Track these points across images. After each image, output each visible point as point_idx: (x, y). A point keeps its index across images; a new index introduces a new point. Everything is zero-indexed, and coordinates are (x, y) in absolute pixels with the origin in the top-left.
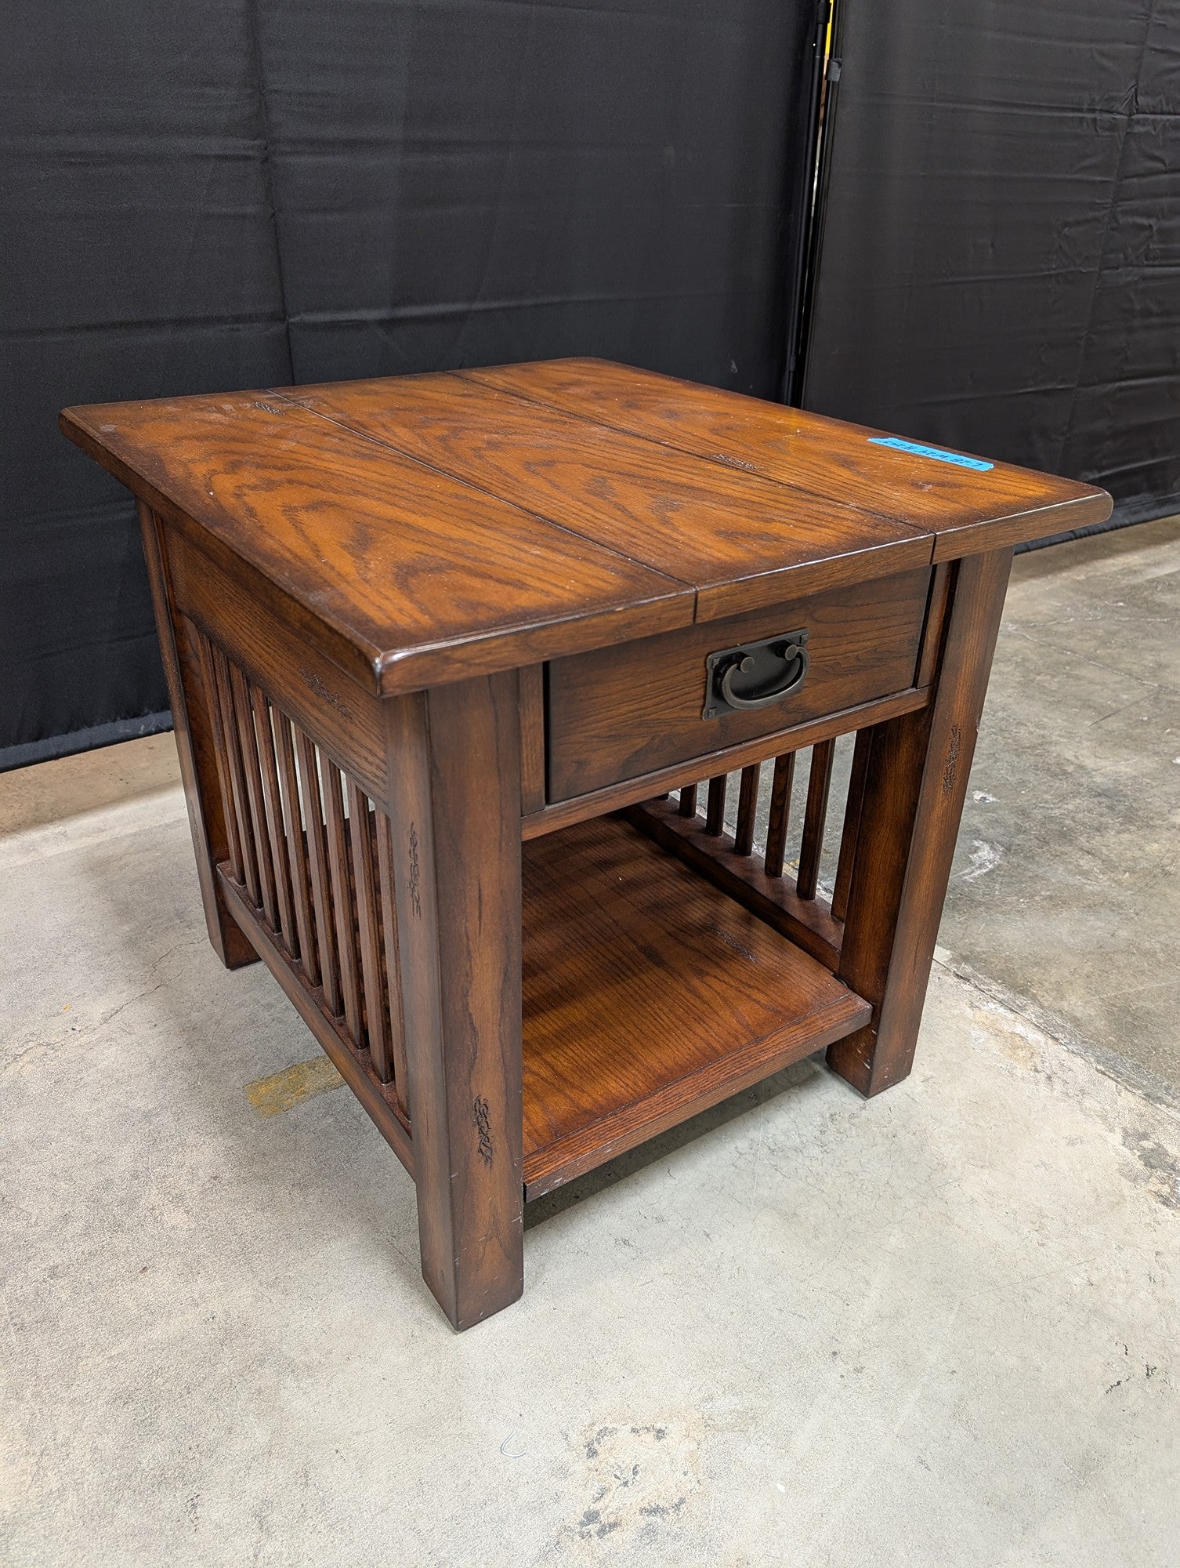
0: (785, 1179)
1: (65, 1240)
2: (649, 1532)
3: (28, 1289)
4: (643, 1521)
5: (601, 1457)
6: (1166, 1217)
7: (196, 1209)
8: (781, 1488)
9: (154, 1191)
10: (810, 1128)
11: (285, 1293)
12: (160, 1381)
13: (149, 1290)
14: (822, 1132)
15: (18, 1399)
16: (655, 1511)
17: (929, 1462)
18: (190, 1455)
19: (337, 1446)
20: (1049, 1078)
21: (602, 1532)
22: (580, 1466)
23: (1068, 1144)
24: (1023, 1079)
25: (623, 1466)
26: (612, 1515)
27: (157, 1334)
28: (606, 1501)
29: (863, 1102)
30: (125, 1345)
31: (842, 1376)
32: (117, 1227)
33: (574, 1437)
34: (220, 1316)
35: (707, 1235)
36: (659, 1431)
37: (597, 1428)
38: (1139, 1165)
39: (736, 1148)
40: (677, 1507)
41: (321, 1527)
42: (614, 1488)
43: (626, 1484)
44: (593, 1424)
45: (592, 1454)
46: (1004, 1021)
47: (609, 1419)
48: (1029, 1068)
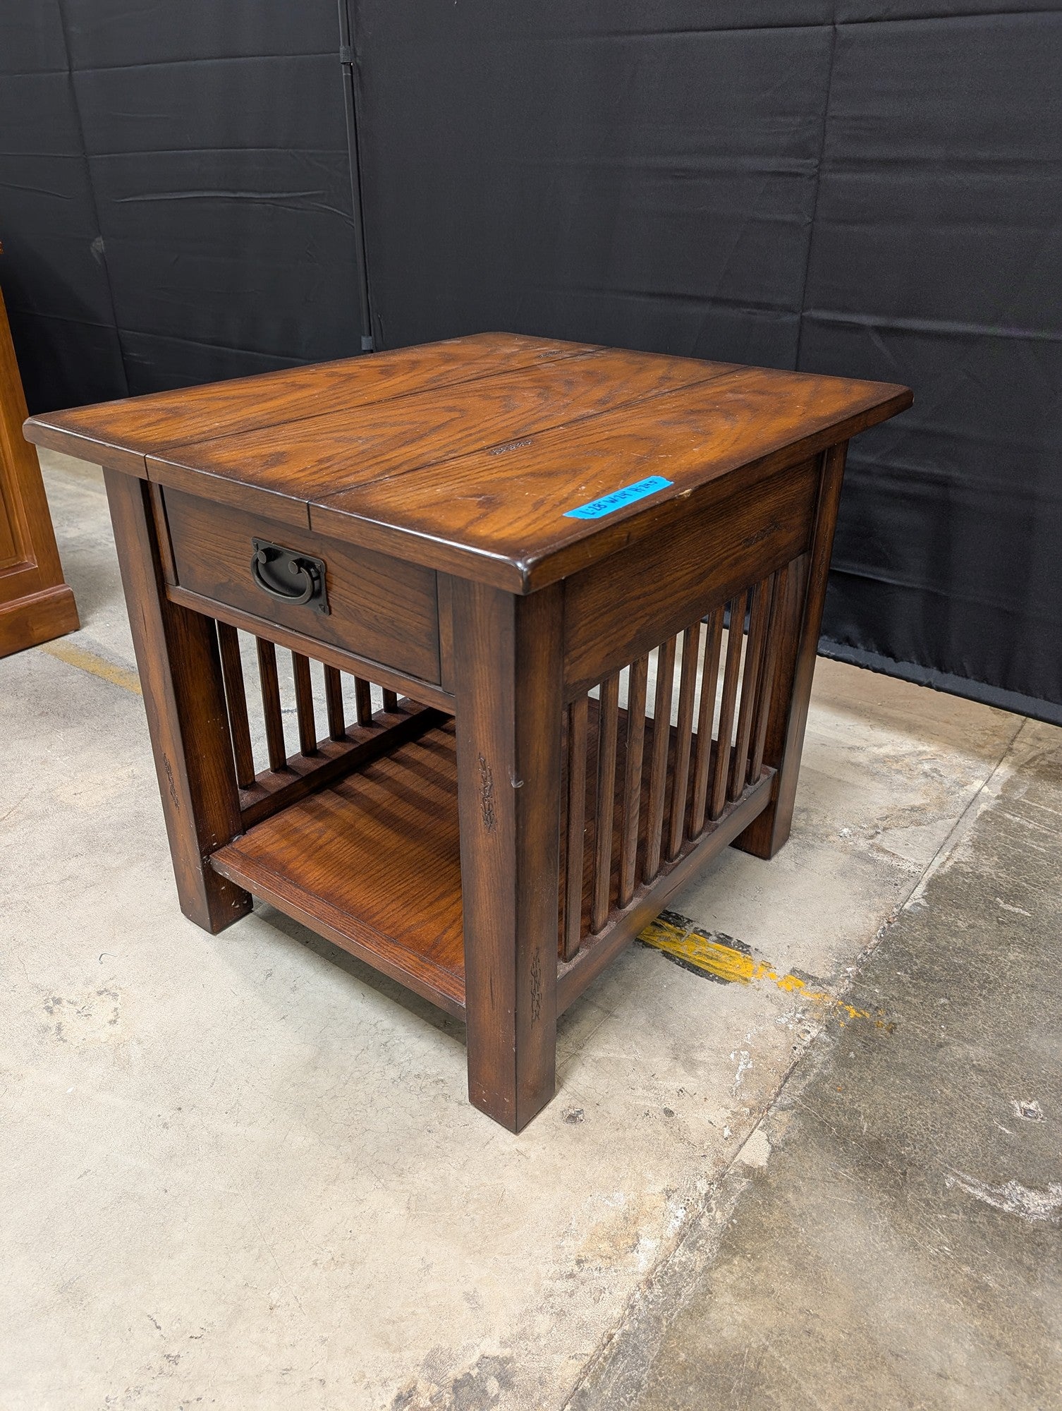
0: (353, 1059)
2: (46, 1029)
4: (53, 1024)
5: (98, 998)
6: (378, 1397)
16: (59, 1029)
18: (106, 845)
19: (109, 891)
20: (571, 1276)
21: (47, 1008)
22: (92, 989)
23: (466, 1294)
24: (560, 1247)
25: (91, 1009)
26: (58, 1010)
28: (68, 1006)
29: (467, 1102)
31: (159, 1116)
33: (112, 982)
35: (283, 1018)
36: (115, 1021)
37: (118, 992)
40: (62, 1039)
41: (61, 900)
42: (76, 1008)
43: (78, 1012)
44: (121, 989)
45: (100, 993)
46: (655, 1226)
47: (124, 996)
48: (582, 1254)
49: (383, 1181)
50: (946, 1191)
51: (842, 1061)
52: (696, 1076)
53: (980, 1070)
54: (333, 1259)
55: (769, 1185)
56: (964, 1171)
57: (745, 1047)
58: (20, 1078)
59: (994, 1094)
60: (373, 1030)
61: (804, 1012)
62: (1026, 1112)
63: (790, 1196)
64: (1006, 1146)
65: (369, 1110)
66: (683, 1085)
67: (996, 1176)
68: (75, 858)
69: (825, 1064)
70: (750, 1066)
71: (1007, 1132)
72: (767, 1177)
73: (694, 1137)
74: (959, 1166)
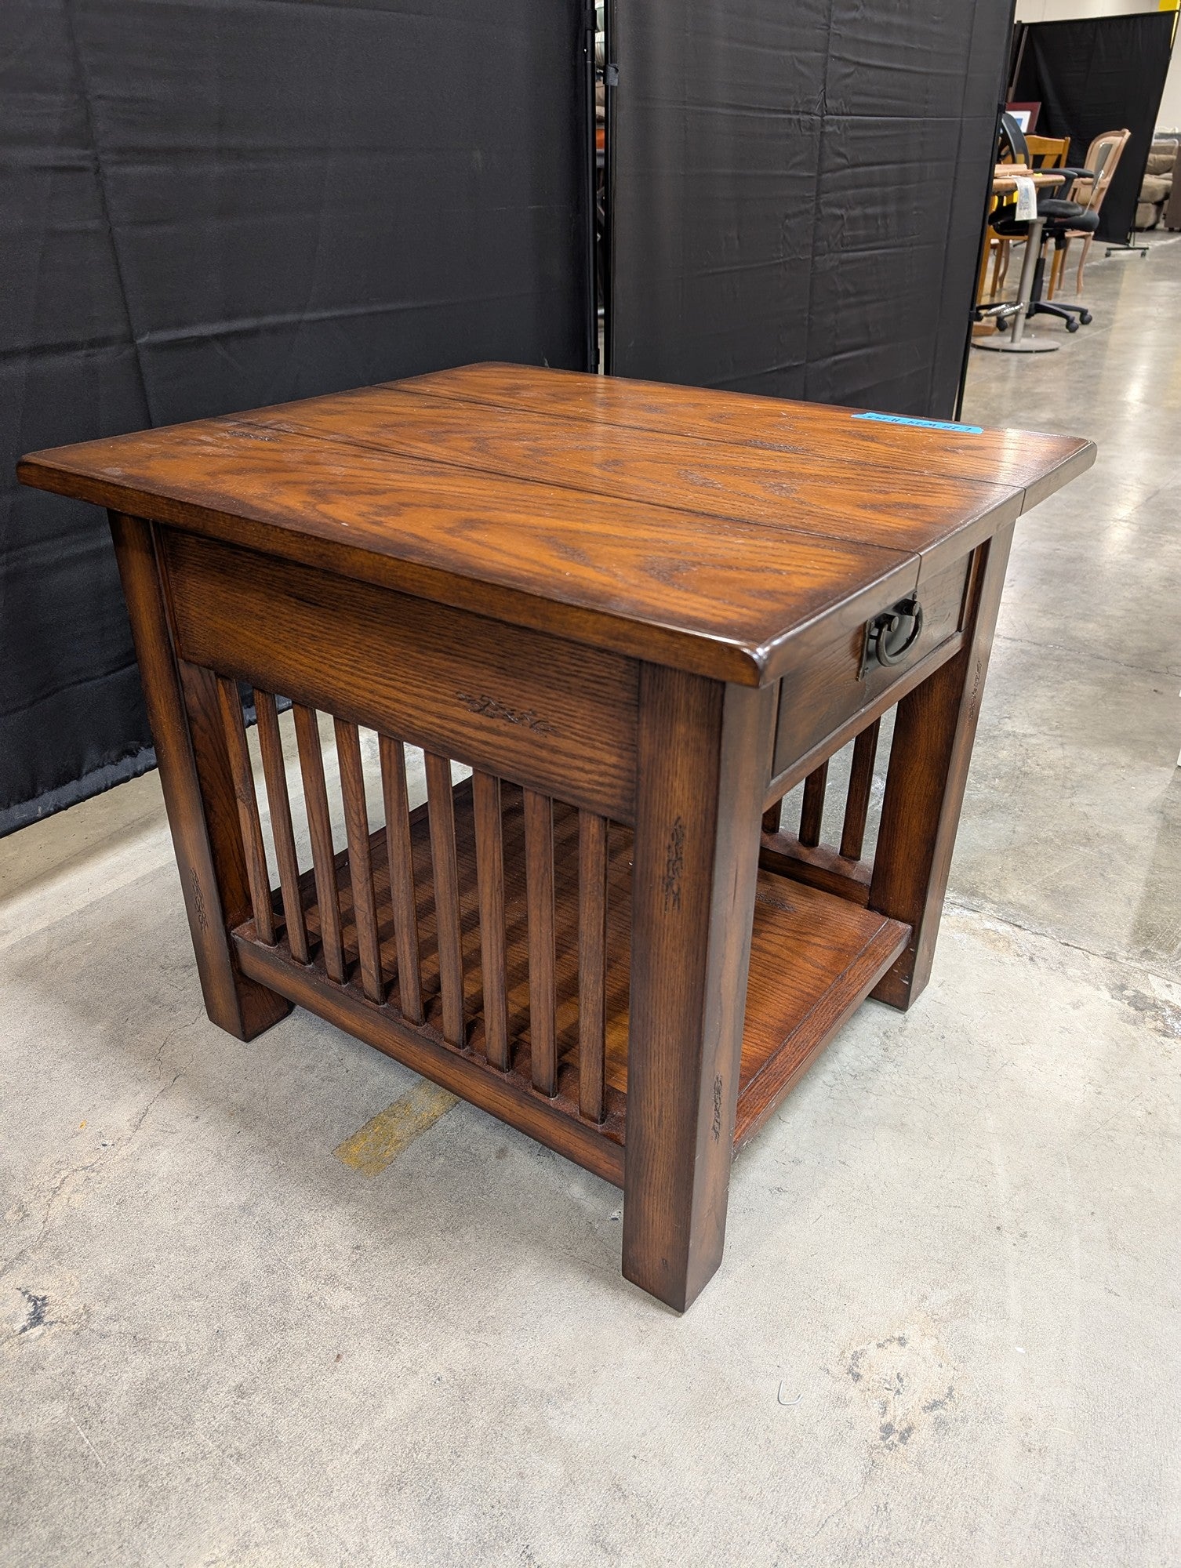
0: (879, 1097)
1: (233, 1357)
2: (940, 1424)
3: (224, 1417)
4: (930, 1417)
5: (866, 1377)
6: (1172, 1046)
7: (356, 1284)
8: (1020, 1350)
9: (301, 1280)
10: (874, 1048)
11: (495, 1332)
12: (422, 1456)
13: (356, 1375)
14: (886, 1050)
15: (282, 1526)
16: (934, 1406)
17: (1115, 1290)
18: (496, 1511)
19: (632, 1452)
20: (1031, 959)
21: (903, 1438)
22: (853, 1391)
23: (1074, 1008)
24: (1012, 964)
25: (888, 1378)
26: (903, 1422)
27: (390, 1413)
28: (892, 1412)
29: (902, 1016)
30: (364, 1436)
31: (1014, 1245)
32: (282, 1326)
33: (833, 1369)
34: (443, 1373)
35: (844, 1163)
36: (900, 1339)
37: (848, 1355)
38: (1132, 1010)
39: (824, 1082)
40: (950, 1395)
41: (660, 1529)
42: (891, 1399)
43: (898, 1392)
44: (843, 1352)
45: (857, 1377)
47: (854, 1344)
58: (1026, 1420)
68: (536, 1559)
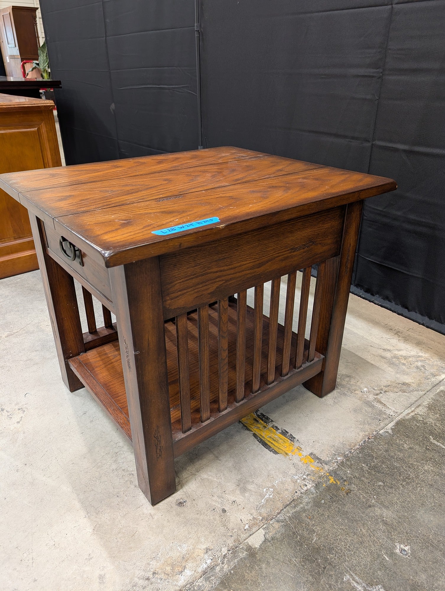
0: (101, 457)
5: (17, 411)
20: (148, 579)
23: (100, 575)
24: (149, 564)
35: (82, 433)
36: (19, 422)
45: (19, 409)
46: (195, 565)
47: (27, 412)
48: (157, 570)
49: (89, 514)
50: (342, 582)
51: (317, 504)
52: (244, 496)
53: (385, 523)
54: (54, 545)
55: (256, 558)
56: (356, 574)
57: (273, 486)
59: (388, 538)
60: (115, 446)
61: (308, 475)
62: (402, 550)
63: (264, 566)
64: (383, 566)
65: (97, 481)
66: (236, 499)
67: (372, 580)
68: (35, 352)
69: (308, 503)
70: (271, 496)
71: (387, 559)
72: (257, 553)
73: (231, 526)
74: (355, 571)
